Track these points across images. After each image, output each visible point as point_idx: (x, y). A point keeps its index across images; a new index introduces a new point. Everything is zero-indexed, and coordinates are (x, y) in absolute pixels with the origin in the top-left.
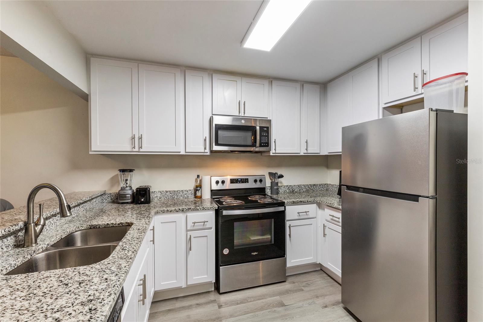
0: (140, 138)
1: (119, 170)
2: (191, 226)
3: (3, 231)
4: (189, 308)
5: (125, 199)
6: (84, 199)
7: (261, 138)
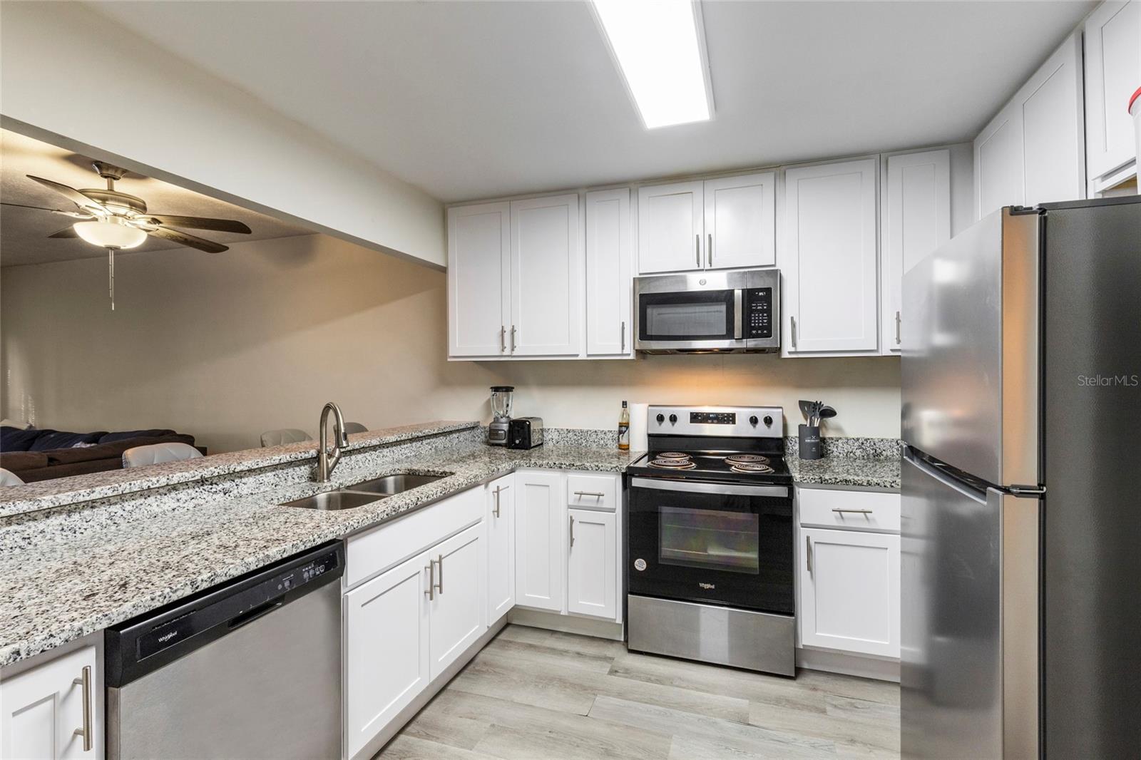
0: (513, 331)
1: (491, 388)
2: (575, 500)
3: (288, 457)
4: (561, 654)
5: (496, 437)
6: (427, 431)
7: (750, 317)
